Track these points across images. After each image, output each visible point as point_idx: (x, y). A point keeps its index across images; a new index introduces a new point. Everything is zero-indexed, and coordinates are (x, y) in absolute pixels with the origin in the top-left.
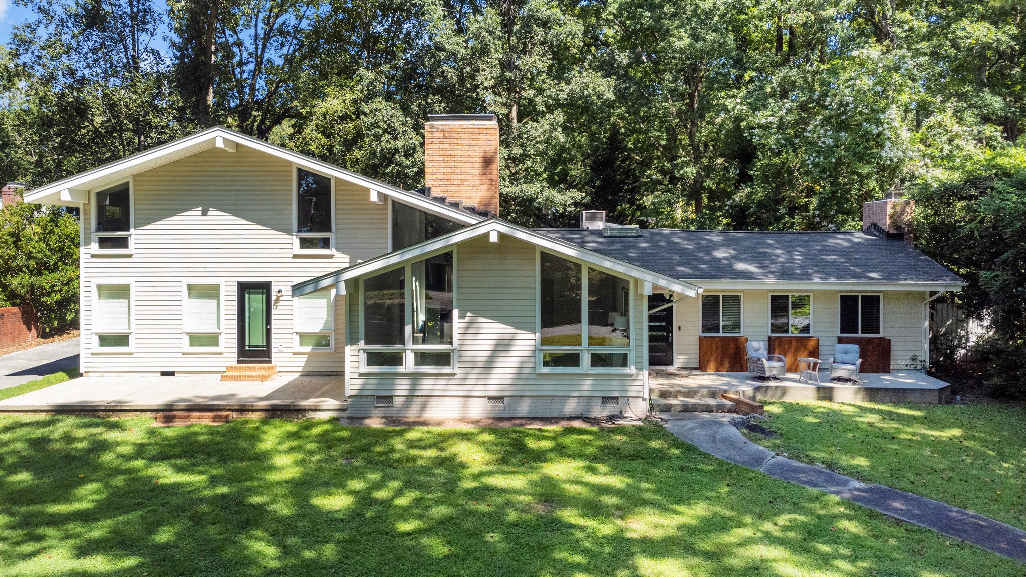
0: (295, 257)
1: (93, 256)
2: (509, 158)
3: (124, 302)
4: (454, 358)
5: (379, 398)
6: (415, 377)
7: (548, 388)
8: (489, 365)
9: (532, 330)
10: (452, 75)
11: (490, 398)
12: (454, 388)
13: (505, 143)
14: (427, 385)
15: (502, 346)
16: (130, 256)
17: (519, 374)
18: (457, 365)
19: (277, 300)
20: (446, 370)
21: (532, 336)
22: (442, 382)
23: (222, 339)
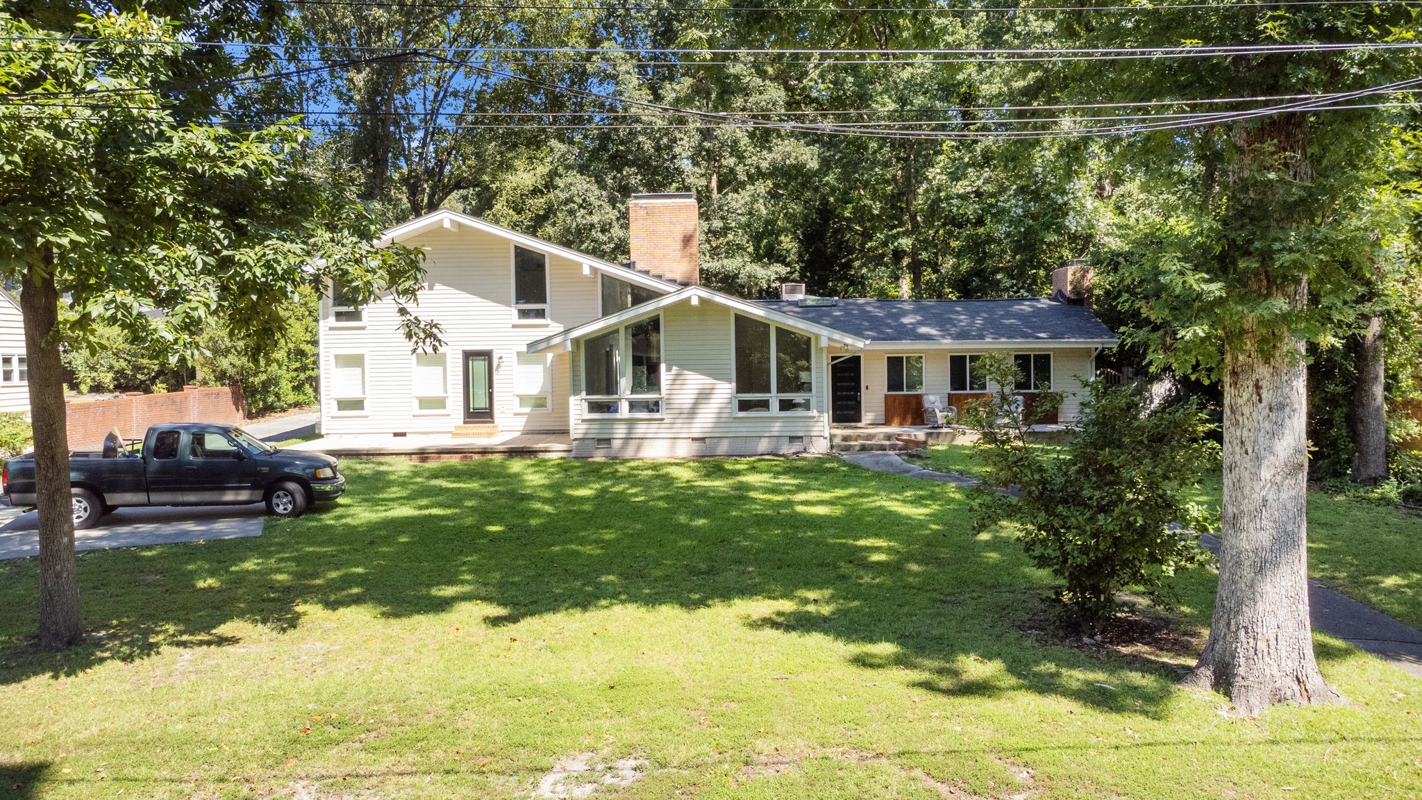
0: (514, 326)
1: (331, 329)
2: (710, 231)
3: (358, 371)
4: (663, 406)
5: (600, 441)
6: (631, 422)
7: (743, 430)
8: (692, 412)
9: (730, 381)
10: (648, 145)
11: (693, 439)
12: (664, 432)
13: (705, 216)
14: (641, 429)
15: (704, 396)
16: (363, 328)
17: (719, 420)
18: (665, 412)
19: (499, 366)
20: (657, 416)
21: (729, 386)
22: (653, 427)
23: (449, 403)
